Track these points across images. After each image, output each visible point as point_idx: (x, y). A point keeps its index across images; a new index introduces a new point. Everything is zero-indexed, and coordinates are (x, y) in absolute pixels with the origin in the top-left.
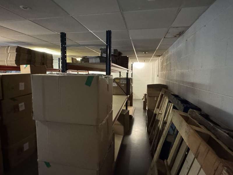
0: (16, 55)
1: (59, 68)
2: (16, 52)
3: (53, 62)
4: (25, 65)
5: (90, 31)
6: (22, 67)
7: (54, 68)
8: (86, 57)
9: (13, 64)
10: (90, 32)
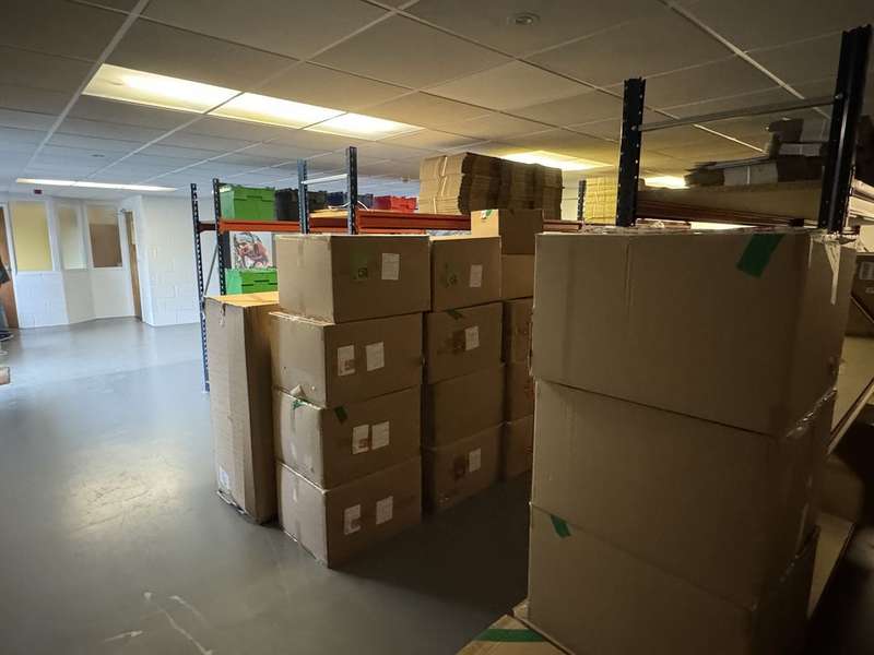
0: (460, 182)
1: (579, 219)
2: (463, 172)
3: (563, 197)
4: (485, 211)
5: (738, 52)
6: (477, 216)
7: (564, 217)
8: (714, 163)
9: (451, 208)
10: (739, 57)
